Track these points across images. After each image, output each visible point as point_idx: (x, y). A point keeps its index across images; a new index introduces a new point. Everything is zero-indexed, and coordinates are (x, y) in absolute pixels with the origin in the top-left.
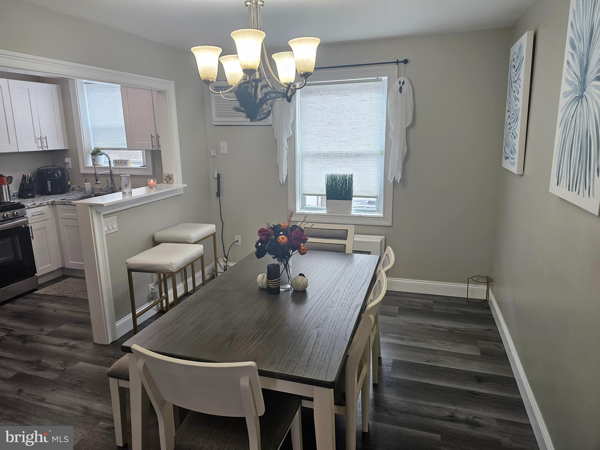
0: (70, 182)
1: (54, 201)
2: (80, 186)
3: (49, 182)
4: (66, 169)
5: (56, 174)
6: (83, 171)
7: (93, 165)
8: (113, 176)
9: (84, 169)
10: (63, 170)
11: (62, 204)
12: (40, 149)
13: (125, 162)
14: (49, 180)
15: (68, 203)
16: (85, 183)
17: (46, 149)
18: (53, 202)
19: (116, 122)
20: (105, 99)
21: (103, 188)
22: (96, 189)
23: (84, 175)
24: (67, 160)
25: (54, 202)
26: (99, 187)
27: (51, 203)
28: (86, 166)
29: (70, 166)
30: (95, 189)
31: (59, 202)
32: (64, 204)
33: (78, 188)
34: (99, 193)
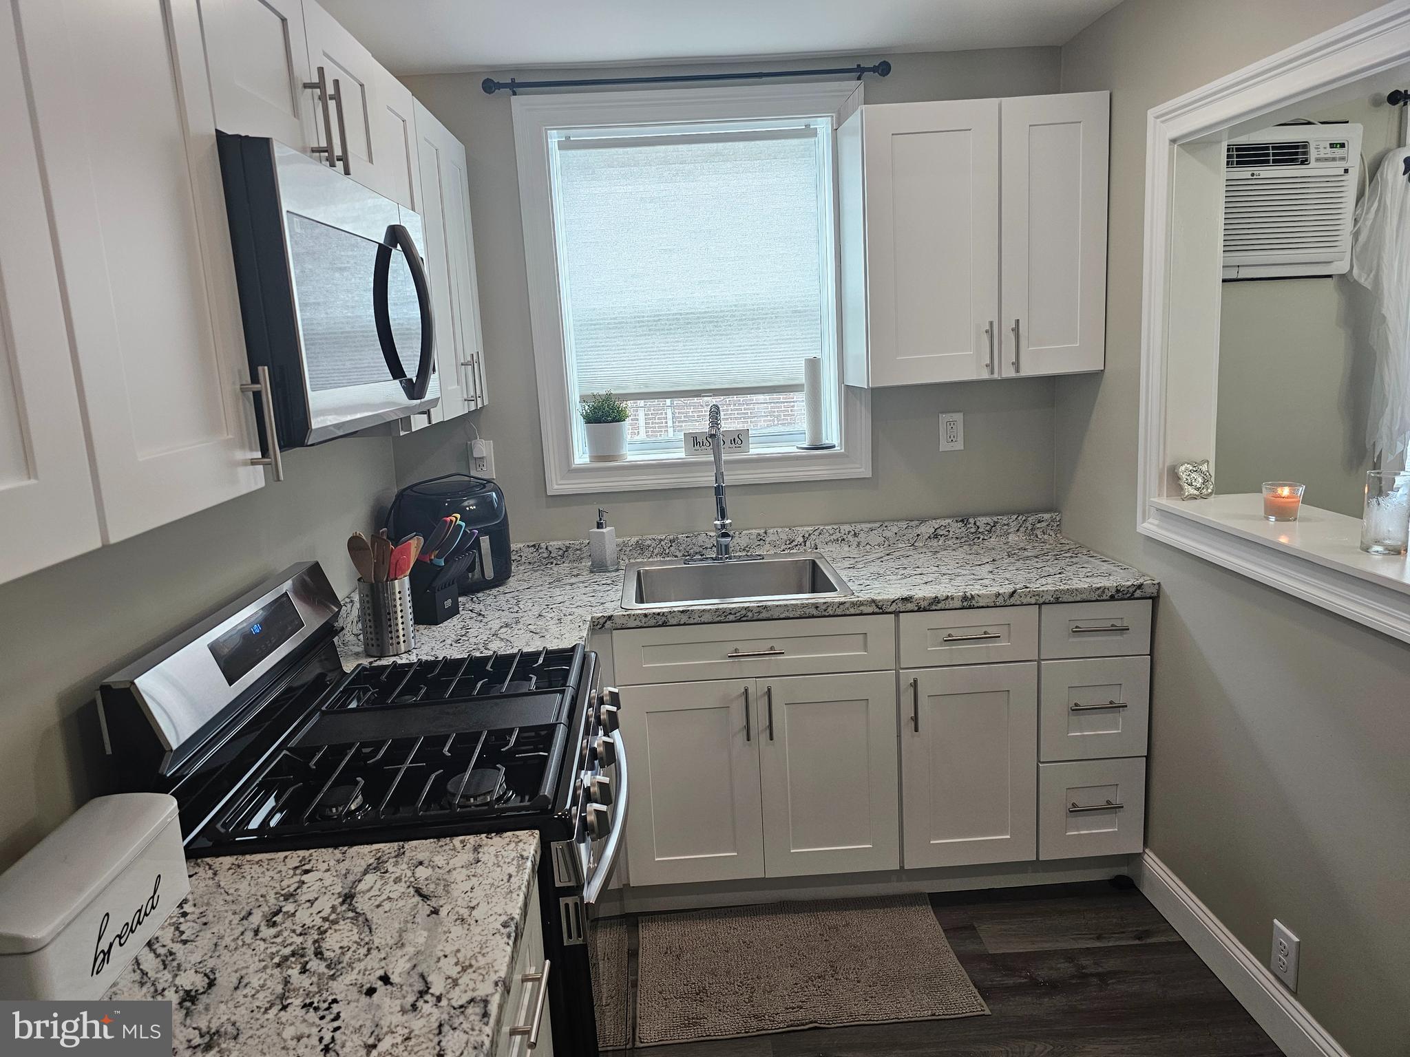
1: (610, 618)
3: (485, 541)
6: (557, 485)
9: (562, 478)
14: (483, 532)
16: (595, 530)
24: (482, 447)
25: (608, 623)
28: (572, 466)
29: (491, 470)
31: (633, 618)
32: (660, 623)
33: (531, 551)
34: (632, 561)
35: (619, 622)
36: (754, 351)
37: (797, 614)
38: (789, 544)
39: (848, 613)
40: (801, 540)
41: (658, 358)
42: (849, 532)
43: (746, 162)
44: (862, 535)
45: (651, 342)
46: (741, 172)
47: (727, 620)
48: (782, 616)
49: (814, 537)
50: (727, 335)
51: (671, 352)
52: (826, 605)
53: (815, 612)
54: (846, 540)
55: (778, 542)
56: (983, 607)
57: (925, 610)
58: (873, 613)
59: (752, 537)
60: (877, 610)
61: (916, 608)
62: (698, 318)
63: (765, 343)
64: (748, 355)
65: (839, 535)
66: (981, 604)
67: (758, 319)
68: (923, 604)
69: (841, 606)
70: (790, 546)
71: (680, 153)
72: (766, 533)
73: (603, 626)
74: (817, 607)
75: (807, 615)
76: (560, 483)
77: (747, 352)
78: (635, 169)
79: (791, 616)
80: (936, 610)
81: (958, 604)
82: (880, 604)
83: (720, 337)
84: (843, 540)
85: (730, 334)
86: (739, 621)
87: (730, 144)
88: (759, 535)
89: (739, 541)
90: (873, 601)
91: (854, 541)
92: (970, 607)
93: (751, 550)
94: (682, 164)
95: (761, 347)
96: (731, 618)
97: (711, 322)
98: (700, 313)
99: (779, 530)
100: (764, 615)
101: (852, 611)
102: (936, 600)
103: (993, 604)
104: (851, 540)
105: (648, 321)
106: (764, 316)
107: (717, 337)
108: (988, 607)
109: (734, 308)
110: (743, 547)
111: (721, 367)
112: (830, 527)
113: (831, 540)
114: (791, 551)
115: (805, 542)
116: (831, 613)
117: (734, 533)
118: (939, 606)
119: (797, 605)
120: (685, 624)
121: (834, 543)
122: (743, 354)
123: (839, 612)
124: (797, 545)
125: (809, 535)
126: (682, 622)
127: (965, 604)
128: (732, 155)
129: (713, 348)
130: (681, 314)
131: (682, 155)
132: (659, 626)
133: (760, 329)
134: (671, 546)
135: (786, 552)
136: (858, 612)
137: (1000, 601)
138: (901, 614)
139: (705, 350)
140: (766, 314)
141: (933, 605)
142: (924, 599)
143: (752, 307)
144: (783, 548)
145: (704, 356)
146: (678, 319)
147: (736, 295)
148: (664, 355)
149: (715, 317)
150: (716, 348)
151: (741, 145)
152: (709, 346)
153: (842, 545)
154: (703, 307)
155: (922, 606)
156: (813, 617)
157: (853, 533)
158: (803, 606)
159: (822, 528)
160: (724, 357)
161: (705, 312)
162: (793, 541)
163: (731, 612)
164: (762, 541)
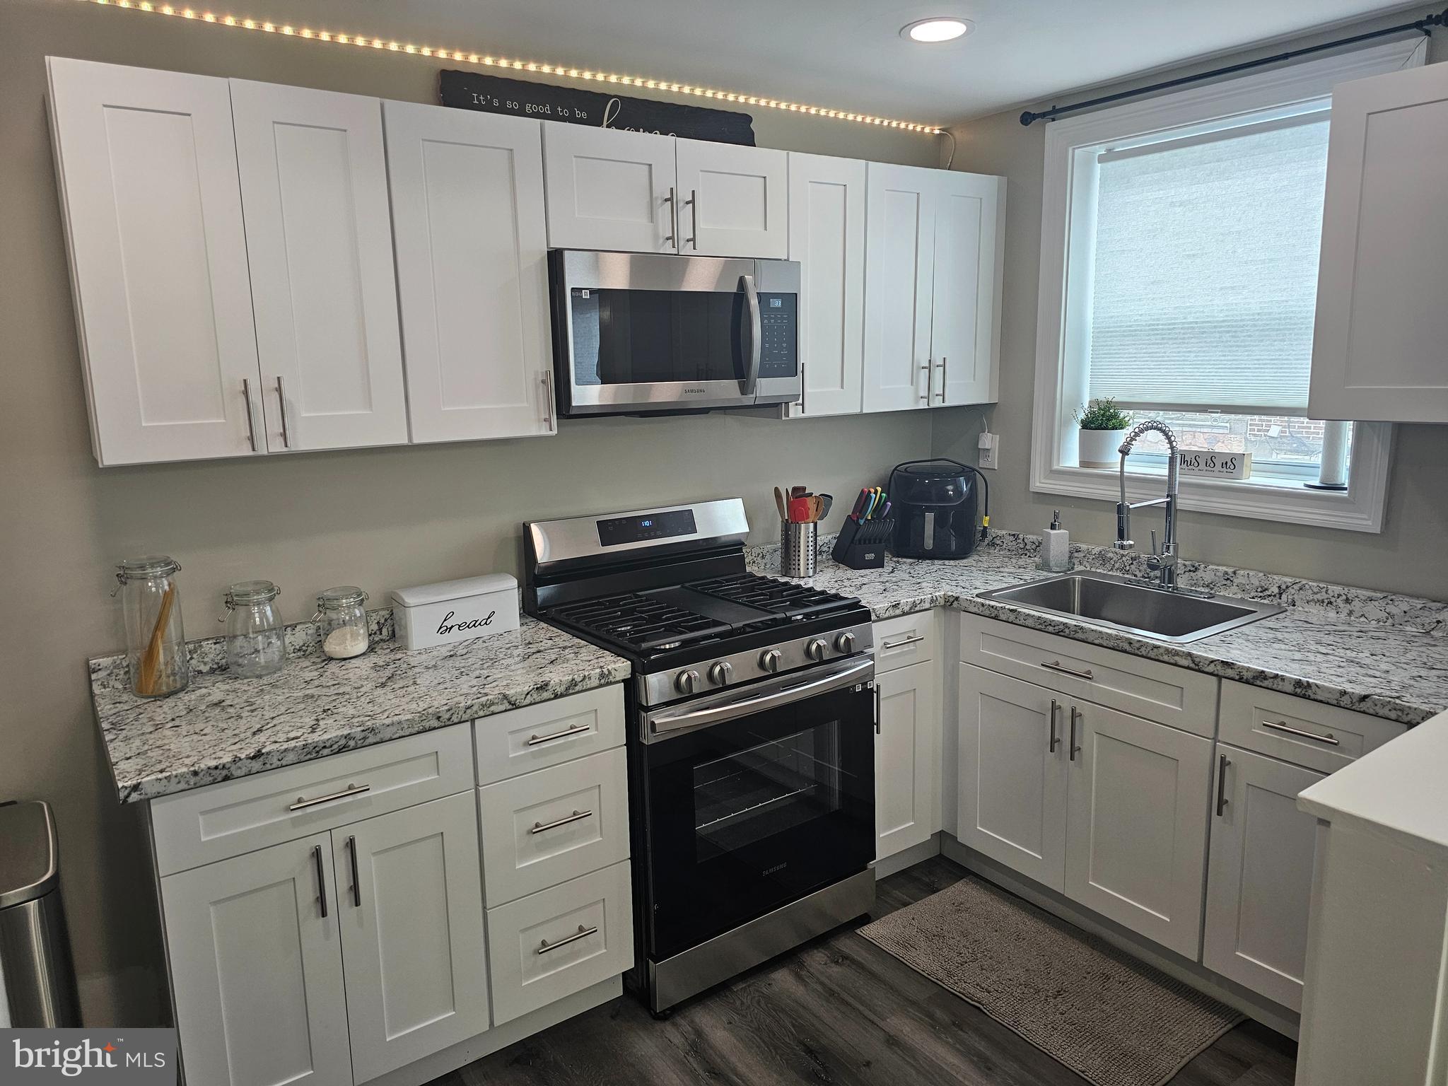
0: (987, 518)
1: (957, 599)
2: (1021, 536)
3: (930, 517)
4: (980, 471)
5: (950, 487)
6: (1039, 483)
7: (1084, 464)
8: (1175, 516)
9: (1045, 478)
10: (970, 473)
11: (987, 613)
12: (922, 405)
13: (1231, 463)
14: (929, 509)
15: (1012, 618)
16: (1049, 530)
17: (937, 403)
18: (951, 600)
19: (1210, 298)
20: (1178, 210)
21: (1110, 555)
22: (1081, 555)
23: (1044, 498)
24: (988, 441)
25: (955, 602)
26: (1097, 550)
27: (942, 602)
28: (1055, 467)
29: (994, 461)
30: (1076, 555)
31: (973, 604)
32: (993, 615)
33: (1011, 539)
34: (1093, 570)
35: (964, 604)
36: (1274, 366)
37: (1111, 644)
38: (1261, 592)
39: (1161, 659)
40: (1276, 591)
41: (1167, 369)
42: (1339, 596)
43: (1291, 151)
44: (1356, 603)
45: (1163, 351)
46: (1284, 162)
47: (1046, 630)
48: (1096, 642)
49: (1293, 591)
50: (1245, 346)
51: (1181, 363)
52: (1141, 644)
53: (1127, 647)
54: (1335, 604)
55: (1247, 587)
56: (1321, 701)
57: (1247, 682)
58: (1188, 668)
59: (1217, 574)
60: (1192, 665)
61: (1237, 677)
62: (1215, 327)
63: (1290, 357)
64: (1267, 370)
65: (1327, 596)
66: (1319, 698)
67: (1284, 329)
68: (1246, 675)
69: (1155, 650)
70: (1261, 594)
71: (1218, 150)
72: (1234, 573)
73: (951, 604)
74: (1130, 643)
75: (1120, 649)
76: (1043, 481)
77: (1266, 366)
78: (1169, 173)
79: (1105, 645)
80: (1261, 686)
81: (1290, 688)
82: (1197, 660)
83: (1237, 349)
84: (1330, 603)
85: (1249, 346)
86: (1057, 634)
87: (1275, 132)
88: (1227, 574)
89: (1203, 575)
90: (1190, 654)
91: (1345, 609)
92: (1304, 697)
93: (1216, 588)
94: (1219, 161)
95: (1284, 362)
96: (1051, 629)
97: (1228, 332)
98: (1217, 322)
99: (1251, 574)
100: (1080, 635)
101: (1166, 658)
102: (1262, 675)
103: (1335, 702)
104: (1341, 605)
105: (1163, 329)
106: (1292, 327)
107: (1234, 349)
108: (1328, 703)
109: (1257, 317)
110: (1206, 583)
111: (1234, 381)
112: (1315, 584)
113: (1313, 600)
114: (1262, 601)
115: (1281, 594)
116: (1144, 653)
117: (1199, 565)
118: (1266, 683)
119: (1111, 635)
120: (1012, 623)
121: (1318, 604)
122: (1261, 368)
123: (1152, 654)
124: (1270, 596)
125: (1287, 587)
126: (1010, 621)
127: (1298, 690)
128: (1276, 145)
129: (1227, 361)
130: (1196, 323)
131: (1219, 152)
132: (992, 618)
133: (1285, 341)
134: (1132, 564)
135: (1256, 600)
136: (1172, 661)
137: (1345, 701)
138: (1223, 679)
139: (1218, 362)
140: (1295, 324)
141: (1258, 679)
142: (1248, 669)
143: (1277, 316)
144: (1253, 594)
145: (1216, 369)
146: (1193, 328)
147: (1261, 302)
148: (1174, 365)
149: (1233, 326)
150: (1230, 360)
151: (1287, 132)
152: (1223, 358)
153: (1328, 608)
154: (1222, 315)
155: (1245, 678)
156: (1125, 651)
157: (1344, 597)
158: (1118, 638)
159: (1304, 582)
160: (1239, 370)
161: (1223, 321)
162: (1266, 589)
163: (1051, 623)
164: (1229, 582)
